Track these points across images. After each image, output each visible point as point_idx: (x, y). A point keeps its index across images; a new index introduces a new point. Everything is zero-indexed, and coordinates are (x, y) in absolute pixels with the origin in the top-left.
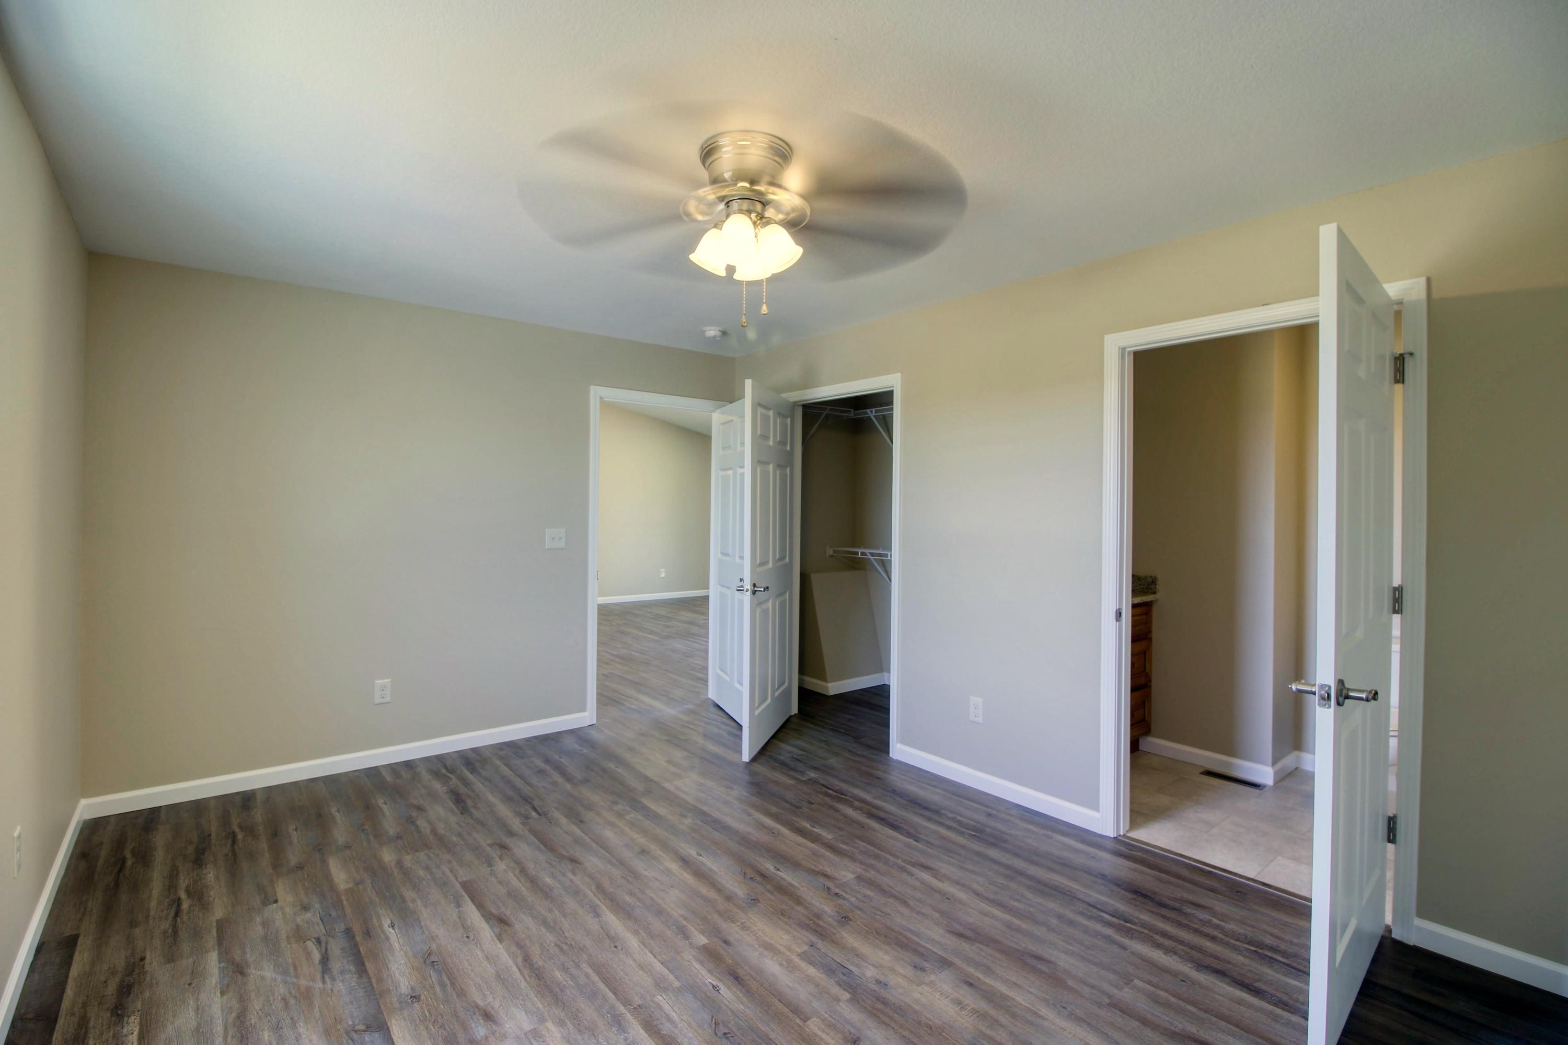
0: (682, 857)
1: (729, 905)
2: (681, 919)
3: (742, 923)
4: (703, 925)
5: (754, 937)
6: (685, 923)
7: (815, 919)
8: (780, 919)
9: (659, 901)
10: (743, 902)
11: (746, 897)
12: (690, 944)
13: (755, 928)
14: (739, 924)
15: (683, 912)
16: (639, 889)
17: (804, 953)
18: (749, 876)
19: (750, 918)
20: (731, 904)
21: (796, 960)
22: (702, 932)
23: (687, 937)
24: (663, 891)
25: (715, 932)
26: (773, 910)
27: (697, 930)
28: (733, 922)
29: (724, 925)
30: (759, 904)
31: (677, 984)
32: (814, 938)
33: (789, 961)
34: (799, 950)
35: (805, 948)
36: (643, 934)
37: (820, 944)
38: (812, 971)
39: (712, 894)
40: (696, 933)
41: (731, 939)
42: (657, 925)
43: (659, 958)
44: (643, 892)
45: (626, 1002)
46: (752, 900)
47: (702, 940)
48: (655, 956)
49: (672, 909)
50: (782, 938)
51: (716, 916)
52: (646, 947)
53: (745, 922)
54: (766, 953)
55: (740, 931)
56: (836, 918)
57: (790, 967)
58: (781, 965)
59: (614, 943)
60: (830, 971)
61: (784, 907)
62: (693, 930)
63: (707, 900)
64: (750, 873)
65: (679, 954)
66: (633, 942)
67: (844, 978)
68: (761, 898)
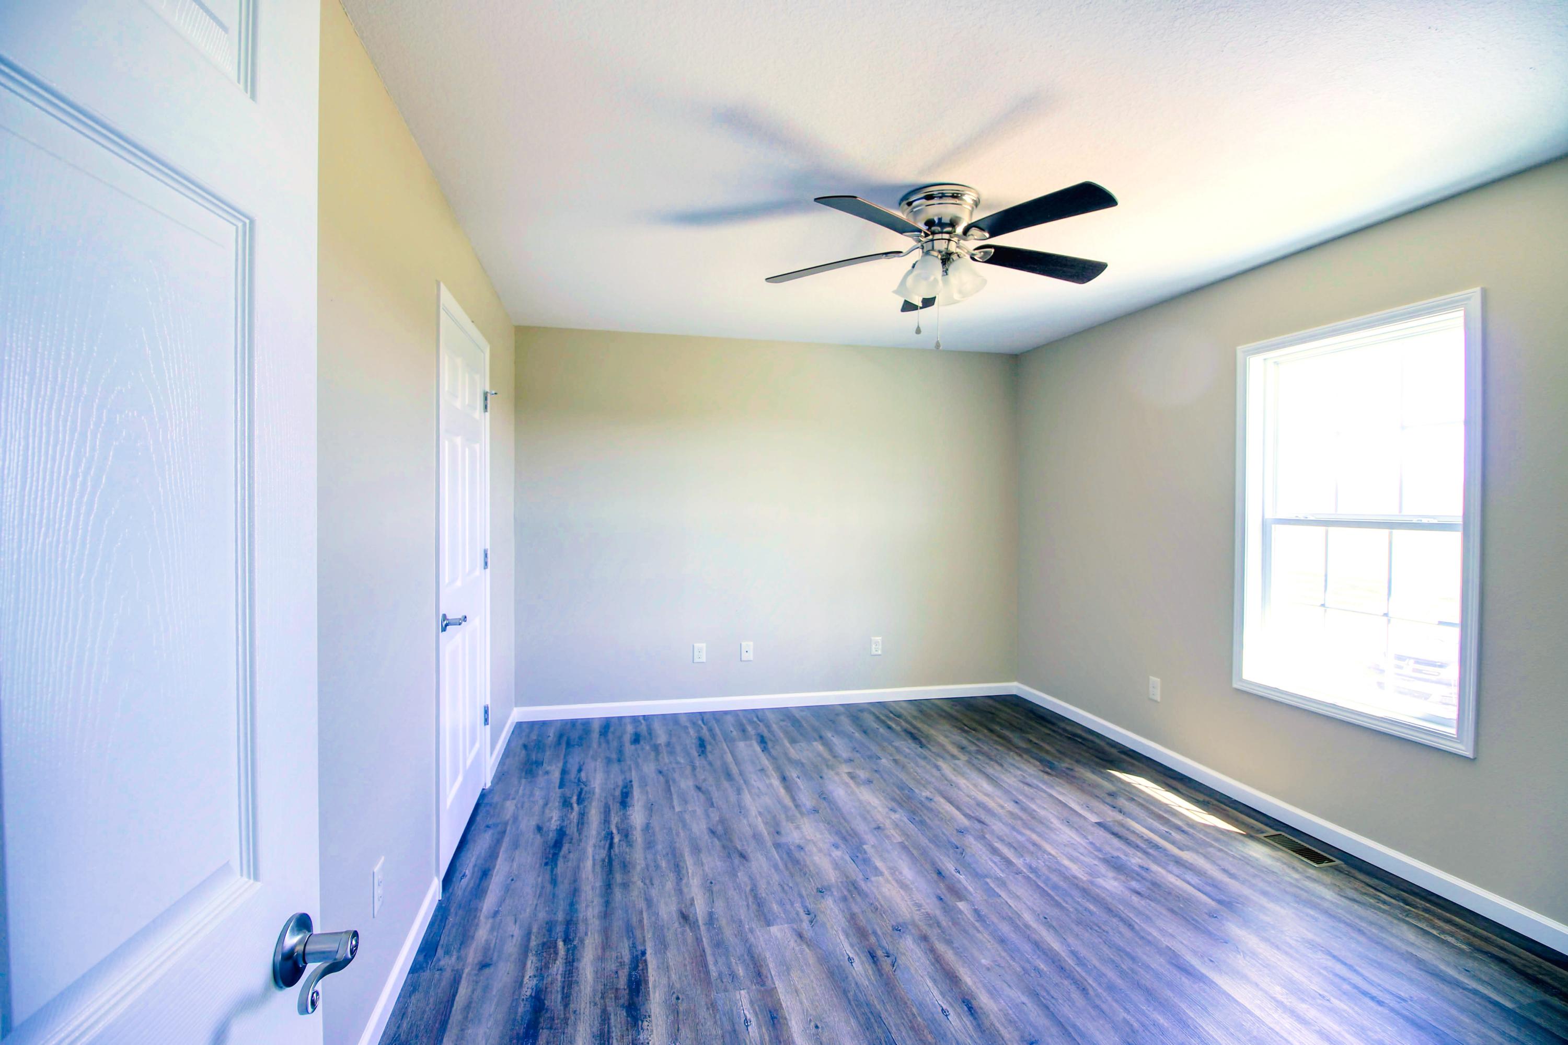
0: (972, 1014)
1: (926, 931)
2: (981, 929)
3: (919, 910)
4: (958, 918)
5: (913, 896)
6: (977, 924)
7: (849, 896)
8: (881, 905)
9: (1004, 954)
10: (910, 930)
11: (905, 935)
12: (974, 906)
13: (909, 903)
14: (923, 911)
15: (979, 935)
16: (1029, 975)
17: (876, 875)
18: (889, 960)
19: (909, 913)
20: (924, 931)
21: (886, 873)
22: (961, 912)
23: (976, 912)
24: (999, 965)
25: (948, 910)
26: (884, 915)
27: (965, 915)
28: (928, 914)
29: (938, 913)
30: (894, 924)
31: (988, 880)
32: (863, 885)
33: (892, 874)
34: (880, 878)
35: (873, 879)
36: (1020, 924)
37: (859, 877)
38: (879, 864)
39: (941, 947)
40: (966, 912)
41: (935, 900)
42: (1005, 929)
43: (1003, 901)
44: (1026, 971)
45: (1028, 878)
46: (900, 930)
47: (961, 905)
48: (1007, 902)
49: (990, 942)
50: (889, 890)
51: (944, 923)
52: (1016, 912)
53: (917, 910)
54: (909, 883)
55: (925, 904)
56: (828, 893)
57: (894, 870)
58: (901, 873)
59: (1048, 922)
60: (867, 861)
61: (871, 915)
62: (969, 916)
63: (949, 942)
64: (886, 964)
65: (985, 900)
66: (1028, 917)
67: (859, 855)
68: (889, 929)
